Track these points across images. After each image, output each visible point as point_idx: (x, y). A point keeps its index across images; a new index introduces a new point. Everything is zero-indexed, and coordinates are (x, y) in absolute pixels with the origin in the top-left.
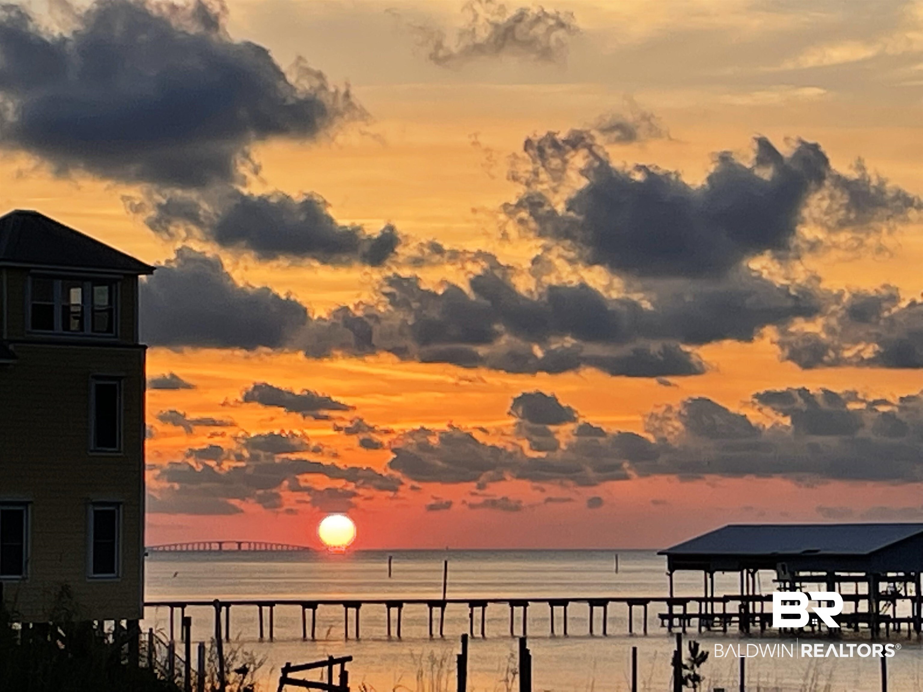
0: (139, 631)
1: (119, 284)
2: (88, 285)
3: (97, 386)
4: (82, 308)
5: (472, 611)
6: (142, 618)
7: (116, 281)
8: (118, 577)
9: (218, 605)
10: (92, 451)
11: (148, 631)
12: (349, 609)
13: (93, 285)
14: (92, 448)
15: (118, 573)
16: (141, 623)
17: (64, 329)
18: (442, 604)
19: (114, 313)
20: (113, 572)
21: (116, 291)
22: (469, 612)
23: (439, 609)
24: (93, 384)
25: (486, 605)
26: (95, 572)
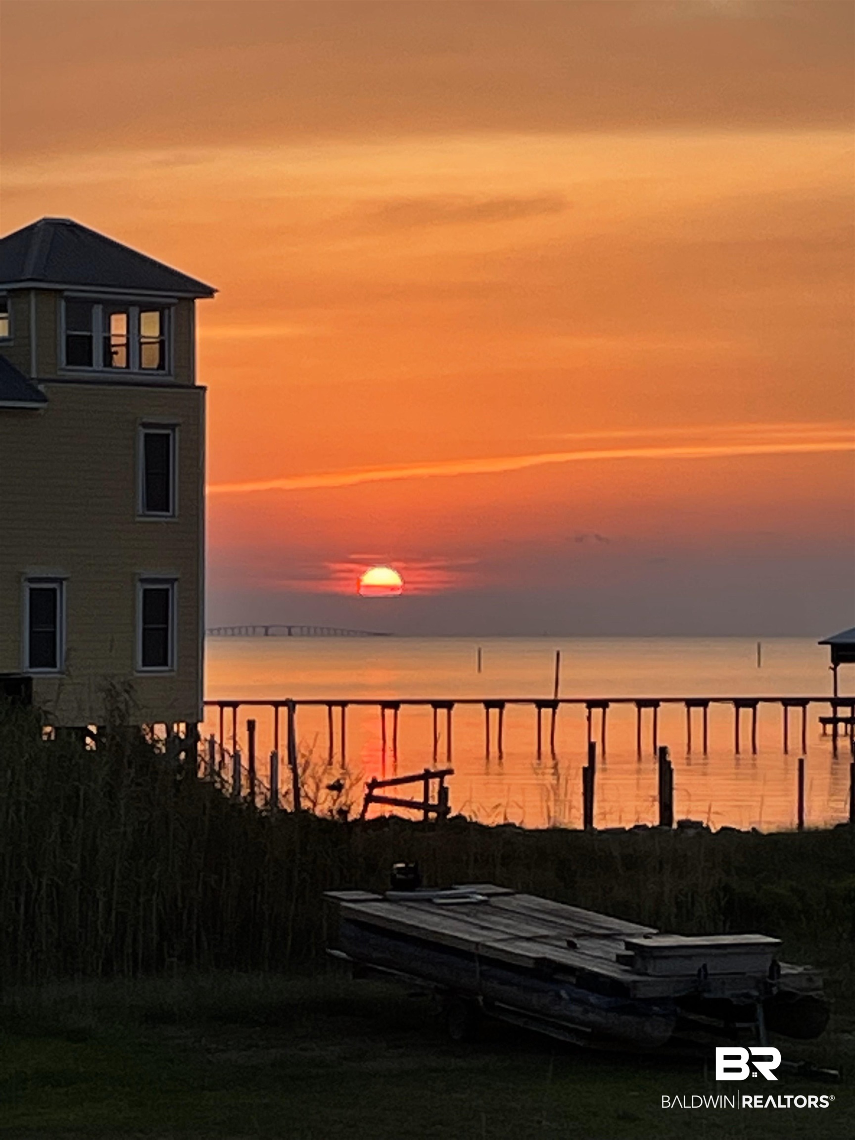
0: (197, 738)
1: (173, 309)
2: (134, 310)
3: (147, 436)
4: (128, 339)
5: (590, 713)
6: (202, 721)
7: (169, 306)
8: (172, 671)
9: (291, 704)
10: (140, 516)
11: (208, 738)
12: (439, 710)
13: (142, 311)
14: (141, 512)
15: (172, 666)
16: (200, 727)
17: (105, 366)
18: (553, 704)
19: (166, 344)
20: (166, 664)
21: (170, 317)
22: (587, 714)
23: (550, 710)
24: (142, 431)
25: (607, 706)
26: (144, 665)
